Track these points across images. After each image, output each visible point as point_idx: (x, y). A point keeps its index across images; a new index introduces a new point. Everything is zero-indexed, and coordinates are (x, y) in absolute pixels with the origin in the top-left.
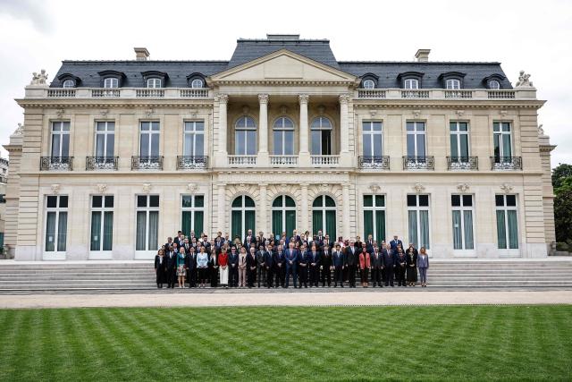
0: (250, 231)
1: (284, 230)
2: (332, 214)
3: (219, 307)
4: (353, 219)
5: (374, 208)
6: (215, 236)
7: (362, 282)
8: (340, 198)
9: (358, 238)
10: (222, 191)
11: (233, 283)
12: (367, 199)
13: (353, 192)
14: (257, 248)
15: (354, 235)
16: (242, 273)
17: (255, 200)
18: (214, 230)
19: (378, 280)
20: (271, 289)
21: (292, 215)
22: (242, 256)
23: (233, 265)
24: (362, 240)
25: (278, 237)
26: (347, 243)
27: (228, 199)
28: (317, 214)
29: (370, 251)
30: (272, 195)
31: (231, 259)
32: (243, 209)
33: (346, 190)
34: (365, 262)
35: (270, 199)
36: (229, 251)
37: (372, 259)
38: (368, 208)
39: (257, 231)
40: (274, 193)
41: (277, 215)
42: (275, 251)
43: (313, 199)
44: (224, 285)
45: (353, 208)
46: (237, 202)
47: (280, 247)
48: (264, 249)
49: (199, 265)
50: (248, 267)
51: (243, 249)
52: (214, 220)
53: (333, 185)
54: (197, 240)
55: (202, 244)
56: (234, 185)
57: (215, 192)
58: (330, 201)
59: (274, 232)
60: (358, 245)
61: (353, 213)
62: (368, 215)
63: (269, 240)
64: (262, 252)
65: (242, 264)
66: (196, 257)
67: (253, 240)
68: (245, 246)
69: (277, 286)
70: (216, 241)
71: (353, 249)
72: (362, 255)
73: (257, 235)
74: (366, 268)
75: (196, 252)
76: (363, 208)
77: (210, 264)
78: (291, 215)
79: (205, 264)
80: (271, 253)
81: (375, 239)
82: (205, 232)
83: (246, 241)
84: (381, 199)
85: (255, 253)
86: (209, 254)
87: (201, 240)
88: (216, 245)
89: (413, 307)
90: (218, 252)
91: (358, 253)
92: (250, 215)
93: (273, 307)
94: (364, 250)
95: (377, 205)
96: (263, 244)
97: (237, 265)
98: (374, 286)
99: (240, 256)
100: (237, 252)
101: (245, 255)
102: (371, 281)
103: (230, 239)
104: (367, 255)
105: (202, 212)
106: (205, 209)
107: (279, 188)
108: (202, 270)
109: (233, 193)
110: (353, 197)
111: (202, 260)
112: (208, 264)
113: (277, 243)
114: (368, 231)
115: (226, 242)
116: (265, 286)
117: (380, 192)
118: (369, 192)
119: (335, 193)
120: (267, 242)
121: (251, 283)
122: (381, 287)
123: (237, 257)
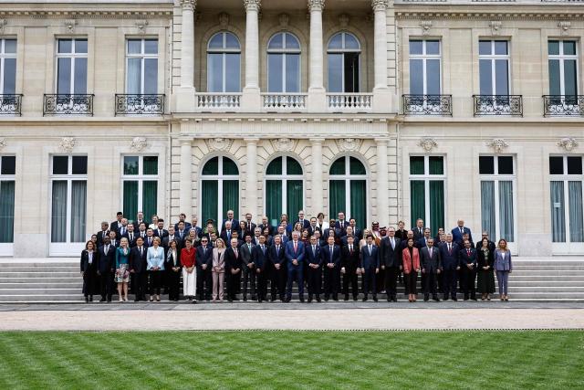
0: (230, 212)
1: (284, 211)
2: (360, 187)
3: (182, 332)
4: (394, 194)
5: (427, 177)
6: (176, 220)
7: (407, 293)
8: (372, 161)
9: (401, 223)
10: (186, 149)
11: (204, 294)
12: (416, 163)
13: (393, 151)
14: (242, 240)
15: (394, 220)
16: (218, 278)
17: (238, 163)
18: (174, 211)
19: (433, 291)
20: (264, 304)
21: (297, 188)
22: (219, 251)
23: (204, 266)
24: (408, 228)
25: (274, 223)
26: (383, 232)
27: (197, 162)
28: (336, 187)
29: (420, 245)
30: (265, 156)
31: (199, 256)
32: (220, 177)
33: (382, 149)
34: (411, 262)
35: (262, 161)
36: (198, 244)
37: (423, 256)
38: (417, 177)
39: (242, 212)
40: (269, 153)
41: (273, 187)
42: (269, 244)
43: (330, 163)
44: (190, 298)
45: (394, 177)
46: (210, 167)
47: (277, 238)
48: (253, 242)
49: (151, 265)
50: (227, 269)
51: (220, 241)
52: (174, 194)
53: (362, 140)
54: (147, 227)
55: (155, 233)
56: (205, 140)
57: (175, 151)
58: (358, 166)
59: (268, 215)
60: (400, 235)
61: (394, 185)
62: (417, 187)
63: (261, 226)
64: (250, 246)
65: (218, 265)
66: (145, 252)
67: (236, 227)
68: (224, 236)
69: (273, 299)
70: (177, 228)
71: (393, 242)
72: (406, 251)
73: (242, 219)
74: (413, 272)
75: (146, 245)
76: (408, 177)
77: (168, 264)
78: (295, 188)
79: (160, 264)
80: (263, 247)
81: (428, 225)
82: (160, 214)
83: (224, 229)
84: (437, 164)
85: (239, 247)
86: (167, 249)
87: (152, 226)
88: (177, 234)
89: (488, 332)
90: (181, 245)
91: (400, 247)
92: (232, 188)
93: (267, 332)
94: (411, 242)
95: (431, 172)
96: (252, 233)
97: (210, 265)
98: (426, 299)
99: (216, 252)
100: (211, 246)
101: (223, 251)
102: (421, 291)
103: (199, 225)
104: (415, 251)
105: (155, 183)
106: (160, 177)
107: (276, 145)
108: (155, 273)
109: (204, 153)
110: (393, 160)
111: (156, 257)
112: (165, 263)
113: (273, 232)
114: (417, 212)
115: (192, 230)
116: (253, 298)
117: (436, 152)
118: (419, 151)
119: (365, 153)
120: (258, 230)
121: (232, 295)
122: (438, 301)
123: (210, 253)
